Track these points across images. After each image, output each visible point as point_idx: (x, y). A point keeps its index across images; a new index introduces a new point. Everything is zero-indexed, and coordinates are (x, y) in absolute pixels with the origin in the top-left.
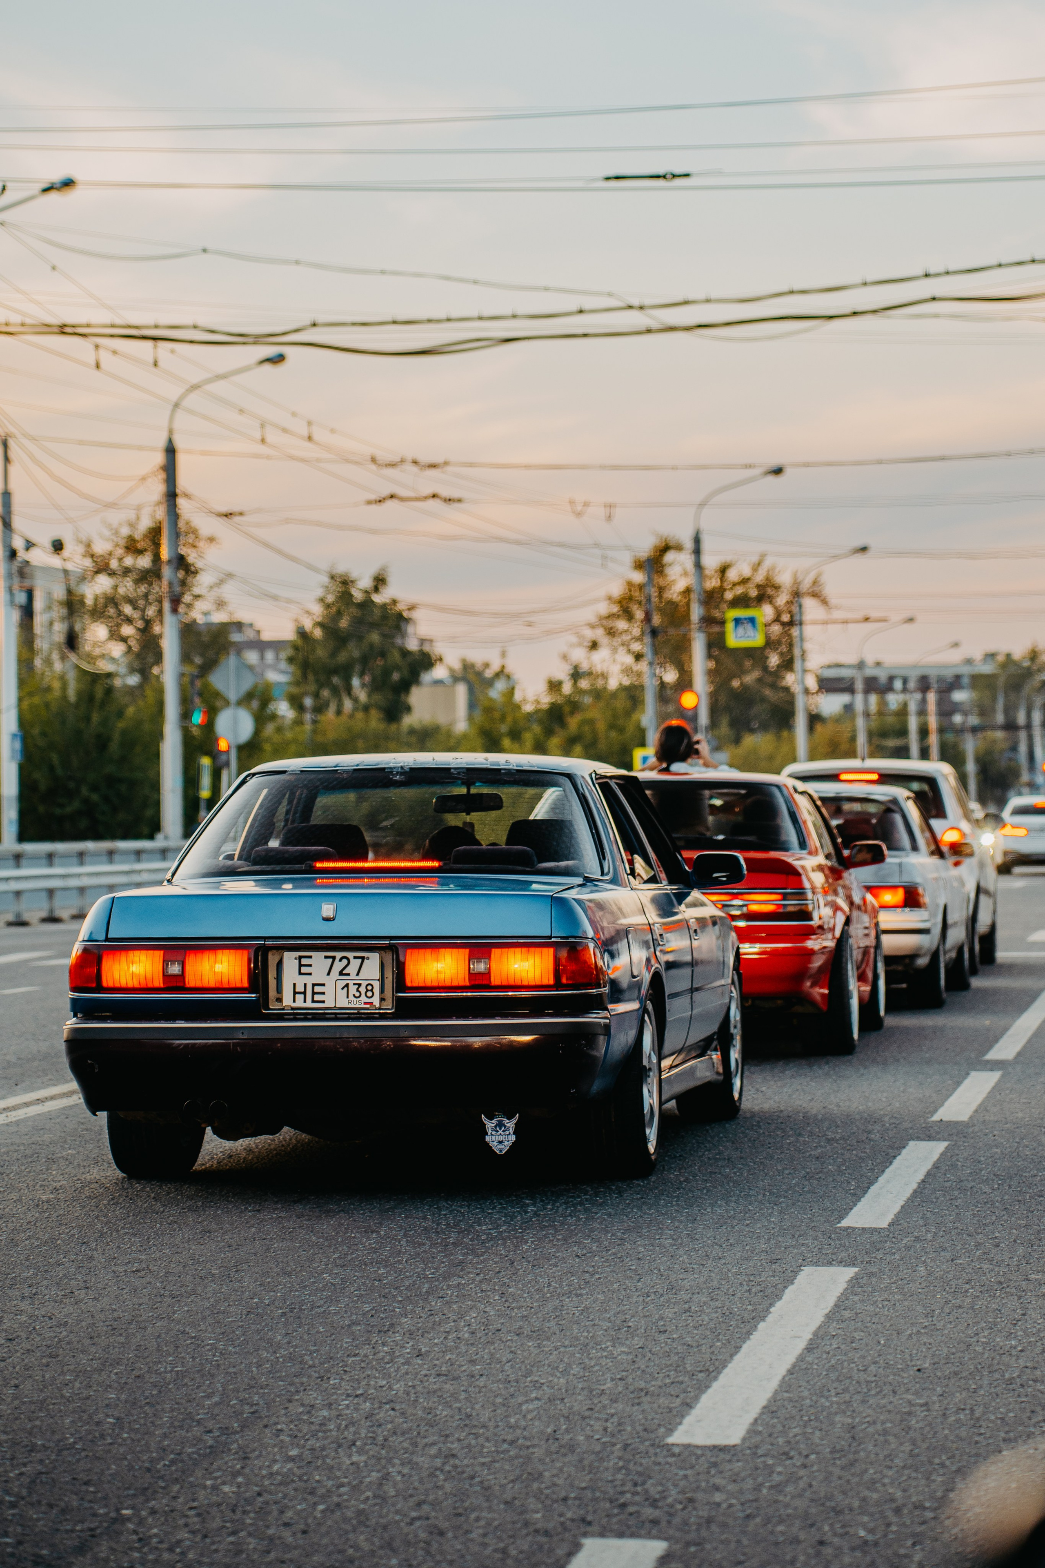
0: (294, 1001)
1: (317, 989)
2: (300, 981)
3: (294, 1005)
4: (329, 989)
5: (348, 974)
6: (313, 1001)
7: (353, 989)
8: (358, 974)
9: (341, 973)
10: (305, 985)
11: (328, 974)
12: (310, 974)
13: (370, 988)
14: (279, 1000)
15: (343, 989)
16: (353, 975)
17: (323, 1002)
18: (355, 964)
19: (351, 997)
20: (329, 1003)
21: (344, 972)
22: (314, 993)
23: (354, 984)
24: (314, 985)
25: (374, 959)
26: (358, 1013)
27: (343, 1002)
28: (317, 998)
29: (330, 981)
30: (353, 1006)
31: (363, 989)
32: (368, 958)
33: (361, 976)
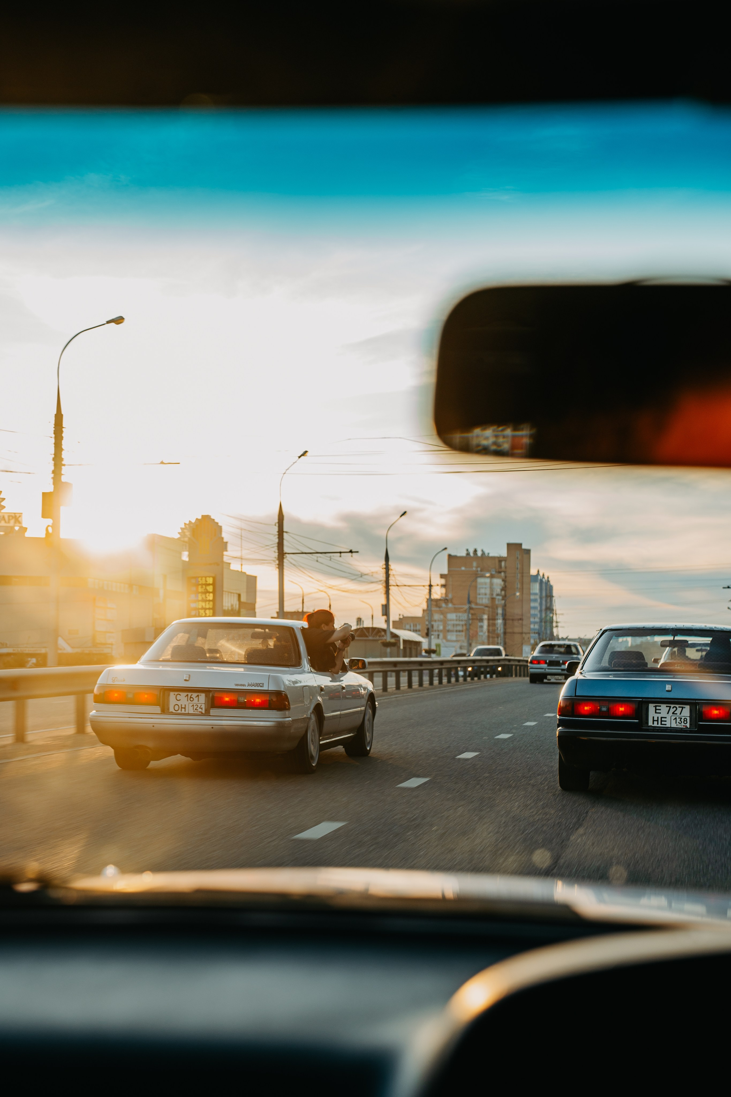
0: (653, 724)
1: (663, 719)
2: (656, 716)
3: (653, 725)
4: (668, 719)
5: (676, 714)
6: (661, 724)
7: (678, 720)
8: (680, 714)
9: (673, 713)
10: (658, 717)
11: (668, 713)
12: (660, 713)
13: (685, 720)
14: (647, 723)
15: (674, 719)
16: (678, 714)
17: (666, 725)
18: (679, 710)
19: (677, 723)
20: (668, 725)
21: (675, 713)
22: (662, 721)
23: (679, 718)
24: (662, 718)
25: (687, 709)
26: (681, 730)
27: (674, 725)
28: (663, 723)
29: (668, 717)
30: (678, 727)
31: (682, 720)
32: (685, 708)
33: (681, 715)
